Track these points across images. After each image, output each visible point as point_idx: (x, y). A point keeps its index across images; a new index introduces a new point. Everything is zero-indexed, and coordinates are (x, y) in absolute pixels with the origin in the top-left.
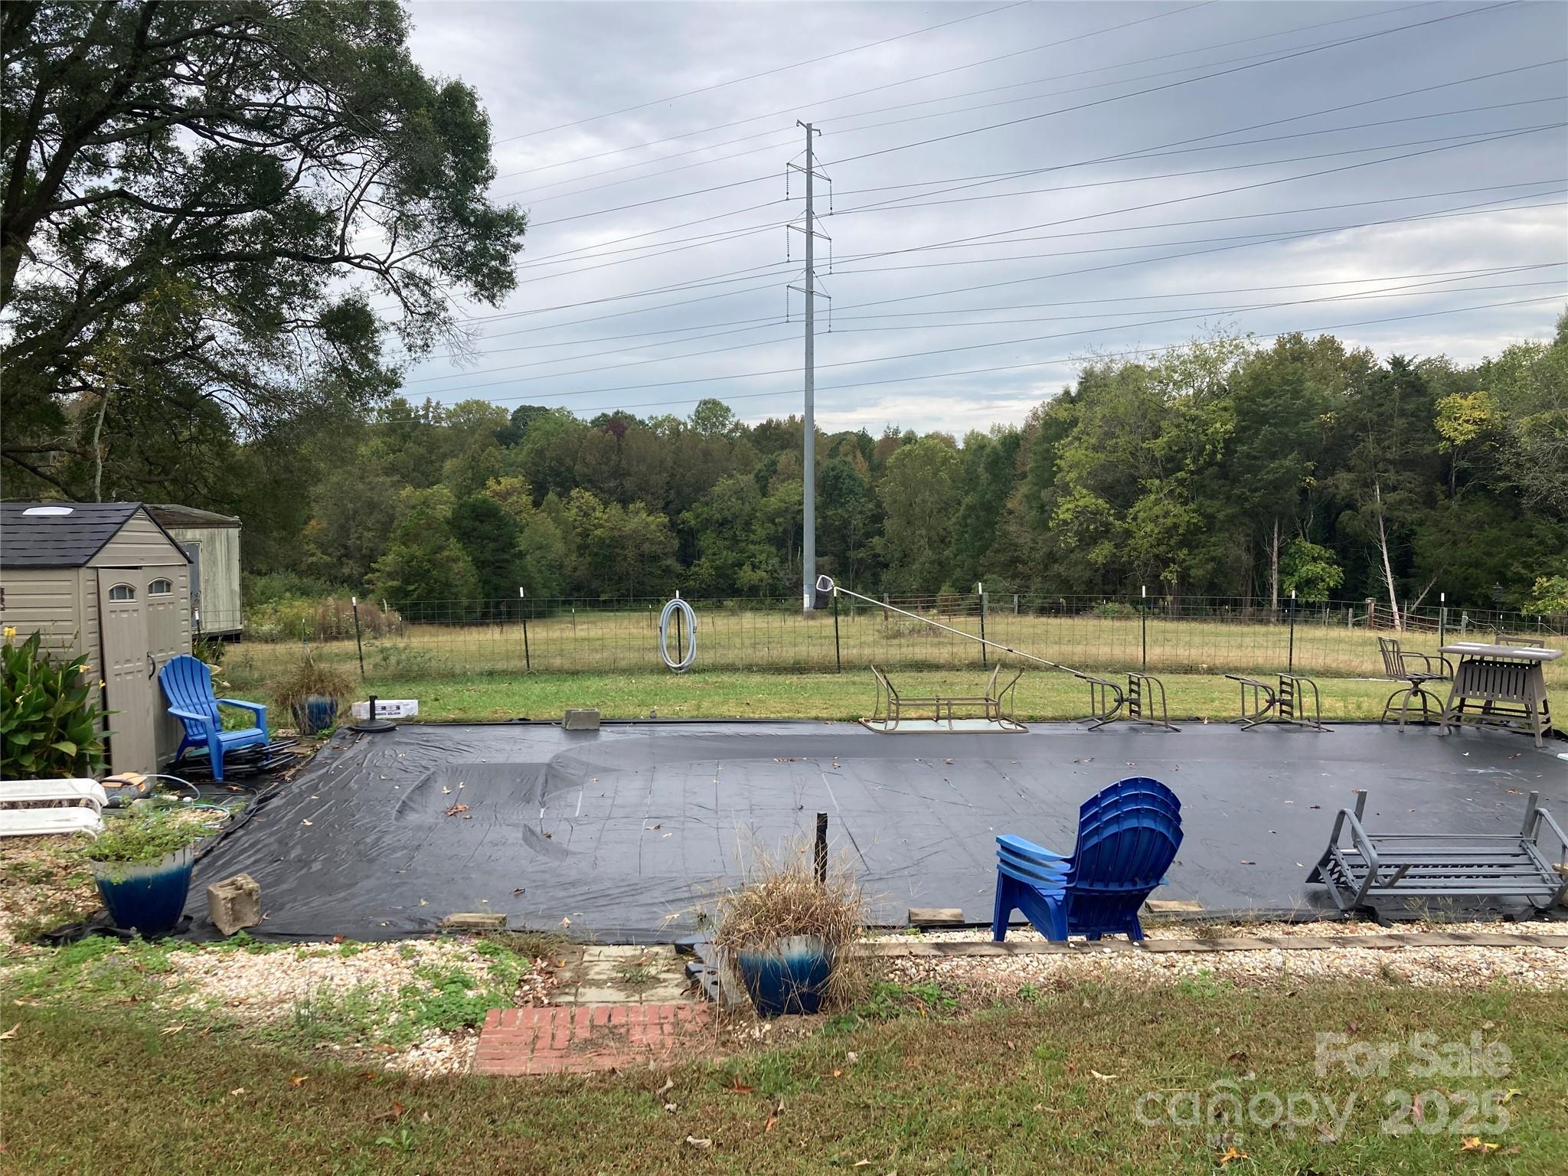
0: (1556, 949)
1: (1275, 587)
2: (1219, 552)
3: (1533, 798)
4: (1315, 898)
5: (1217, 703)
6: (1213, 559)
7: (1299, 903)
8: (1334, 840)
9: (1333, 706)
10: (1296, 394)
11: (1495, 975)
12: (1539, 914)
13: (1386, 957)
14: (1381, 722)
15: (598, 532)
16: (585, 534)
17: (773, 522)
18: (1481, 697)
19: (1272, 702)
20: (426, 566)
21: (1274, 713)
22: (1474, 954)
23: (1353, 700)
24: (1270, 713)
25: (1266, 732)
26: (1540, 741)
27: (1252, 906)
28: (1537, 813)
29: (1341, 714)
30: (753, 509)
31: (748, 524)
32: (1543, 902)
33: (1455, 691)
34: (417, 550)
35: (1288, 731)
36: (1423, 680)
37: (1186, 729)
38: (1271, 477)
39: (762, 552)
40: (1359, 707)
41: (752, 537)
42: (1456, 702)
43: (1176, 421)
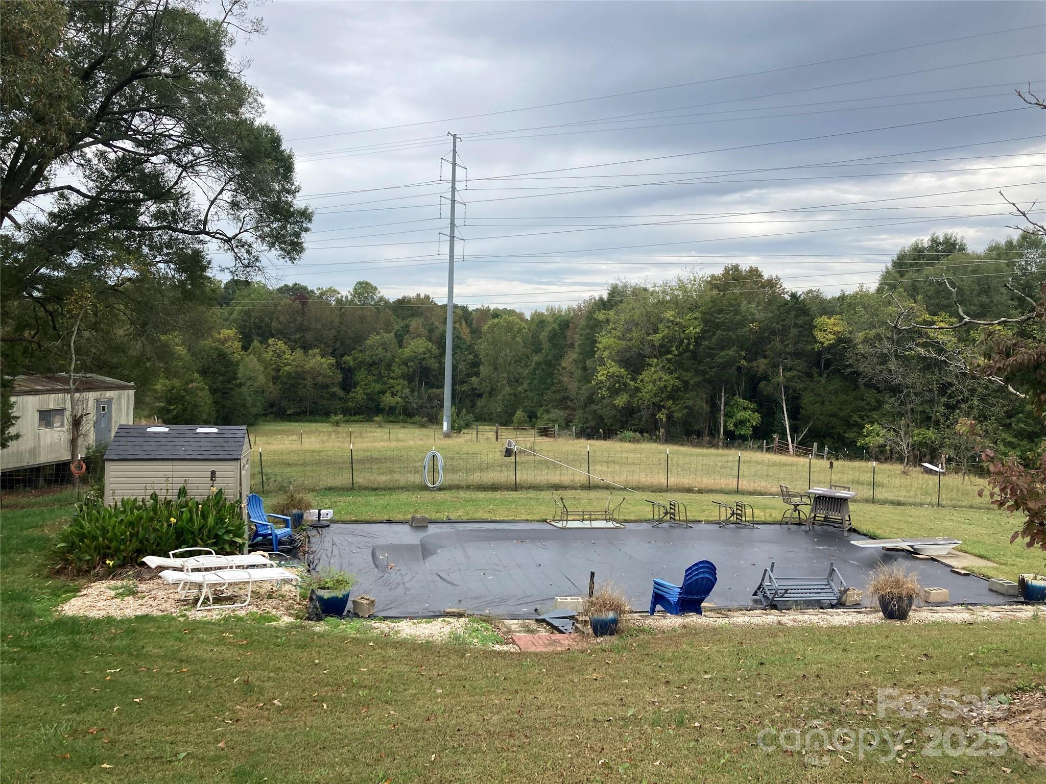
0: (831, 616)
1: (722, 424)
2: (690, 403)
3: (832, 564)
4: (756, 601)
5: (706, 513)
6: (687, 407)
7: (751, 604)
8: (763, 580)
9: (760, 515)
10: (737, 312)
11: (811, 623)
12: (832, 606)
13: (780, 618)
14: (780, 523)
15: (287, 368)
16: (278, 370)
17: (406, 364)
18: (823, 514)
19: (733, 514)
20: (183, 393)
21: (733, 519)
22: (806, 617)
23: (768, 511)
24: (732, 518)
25: (730, 528)
26: (846, 534)
27: (735, 605)
28: (833, 570)
29: (763, 519)
30: (393, 356)
31: (389, 366)
32: (834, 602)
33: (812, 511)
34: (176, 382)
35: (739, 528)
36: (798, 505)
37: (695, 526)
38: (721, 360)
39: (398, 385)
40: (771, 516)
41: (392, 374)
42: (813, 515)
43: (667, 325)
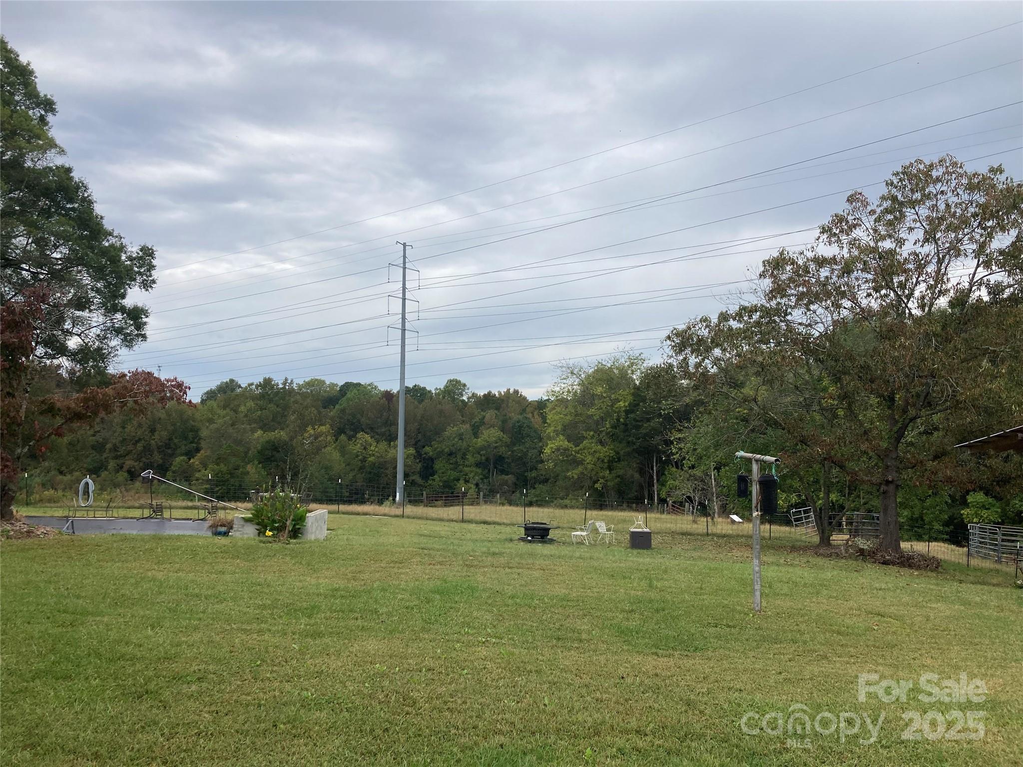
1: (656, 493)
2: (621, 472)
6: (619, 476)
15: (372, 459)
16: (364, 460)
17: (479, 453)
30: (468, 446)
31: (464, 454)
38: (644, 431)
39: (471, 472)
41: (467, 463)
